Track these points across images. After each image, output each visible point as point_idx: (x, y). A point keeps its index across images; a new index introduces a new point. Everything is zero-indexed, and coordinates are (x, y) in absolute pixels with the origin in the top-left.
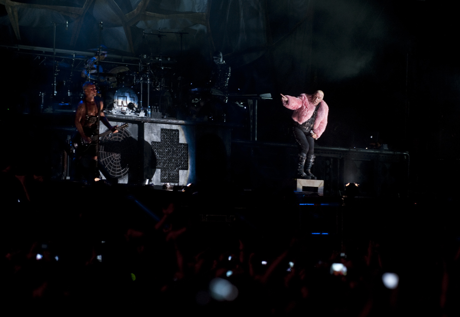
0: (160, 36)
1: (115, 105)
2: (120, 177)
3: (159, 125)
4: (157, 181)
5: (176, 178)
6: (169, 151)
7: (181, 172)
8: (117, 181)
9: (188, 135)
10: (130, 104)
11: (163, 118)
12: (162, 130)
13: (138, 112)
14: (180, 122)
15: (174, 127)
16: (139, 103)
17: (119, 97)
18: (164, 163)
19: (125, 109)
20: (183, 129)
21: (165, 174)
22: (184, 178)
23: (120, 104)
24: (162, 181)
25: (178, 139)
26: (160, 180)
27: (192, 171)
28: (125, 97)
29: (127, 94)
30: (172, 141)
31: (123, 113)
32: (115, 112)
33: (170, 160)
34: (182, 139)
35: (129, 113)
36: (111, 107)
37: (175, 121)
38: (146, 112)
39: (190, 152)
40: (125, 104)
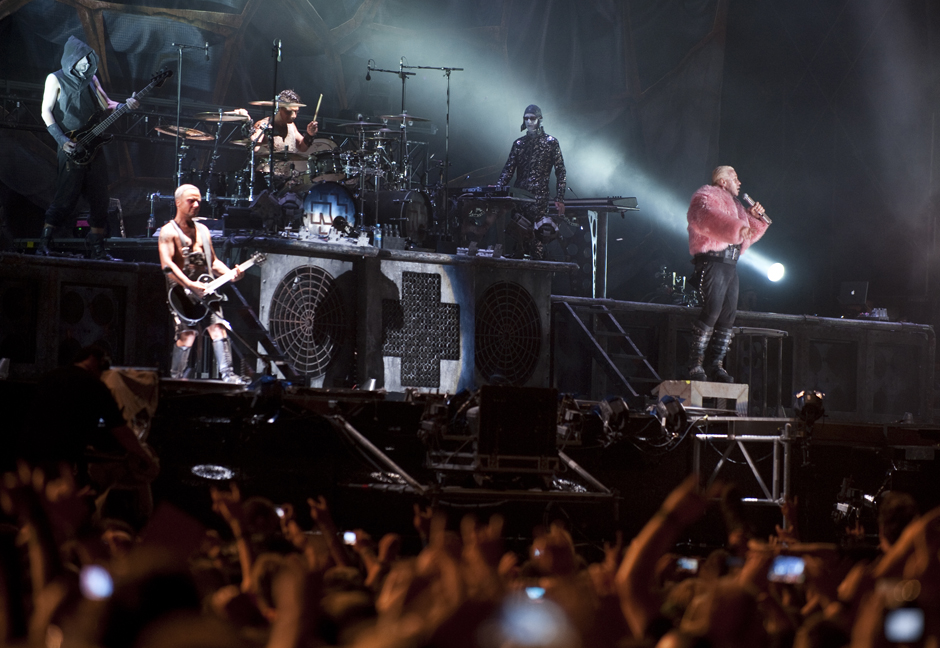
0: (403, 76)
1: (306, 221)
2: (316, 375)
3: (398, 264)
4: (394, 382)
5: (434, 378)
6: (420, 319)
7: (444, 364)
8: (309, 384)
9: (460, 286)
10: (338, 218)
11: (407, 249)
12: (405, 274)
13: (354, 235)
14: (444, 257)
15: (431, 269)
16: (356, 217)
17: (314, 203)
18: (408, 346)
19: (327, 228)
20: (449, 273)
21: (411, 369)
22: (450, 376)
23: (316, 218)
24: (403, 384)
25: (439, 294)
26: (399, 381)
27: (468, 363)
28: (327, 204)
29: (331, 199)
30: (426, 298)
31: (323, 237)
32: (307, 235)
33: (421, 338)
34: (447, 295)
35: (338, 240)
36: (298, 225)
37: (432, 256)
38: (371, 236)
39: (467, 319)
40: (327, 219)
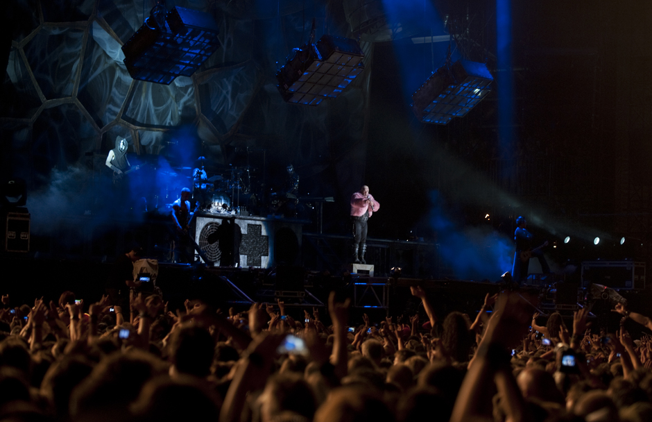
1: (212, 205)
2: (216, 261)
3: (246, 221)
4: (244, 264)
5: (259, 263)
6: (254, 241)
7: (263, 257)
8: (213, 265)
9: (268, 230)
10: (224, 204)
11: (249, 215)
12: (248, 225)
13: (230, 210)
14: (263, 218)
15: (258, 223)
16: (231, 204)
17: (215, 199)
18: (250, 251)
19: (220, 208)
20: (265, 224)
21: (250, 260)
22: (265, 262)
23: (216, 204)
24: (248, 265)
25: (261, 232)
26: (246, 263)
27: (271, 257)
28: (220, 199)
29: (222, 197)
30: (256, 234)
31: (219, 211)
32: (212, 210)
33: (254, 248)
34: (264, 232)
35: (223, 212)
36: (210, 207)
37: (258, 218)
38: (236, 211)
39: (270, 241)
40: (220, 205)
